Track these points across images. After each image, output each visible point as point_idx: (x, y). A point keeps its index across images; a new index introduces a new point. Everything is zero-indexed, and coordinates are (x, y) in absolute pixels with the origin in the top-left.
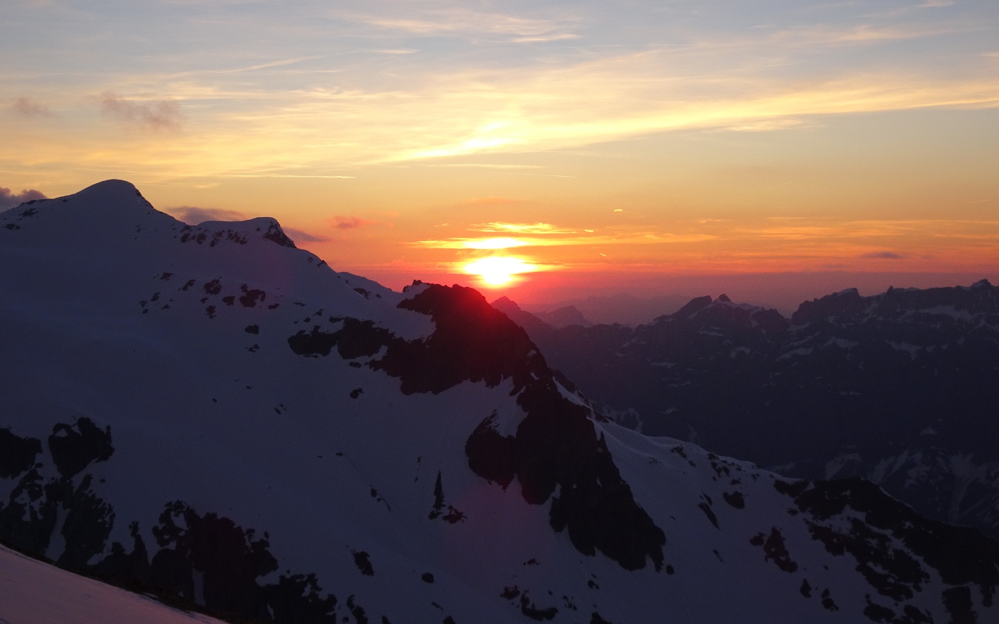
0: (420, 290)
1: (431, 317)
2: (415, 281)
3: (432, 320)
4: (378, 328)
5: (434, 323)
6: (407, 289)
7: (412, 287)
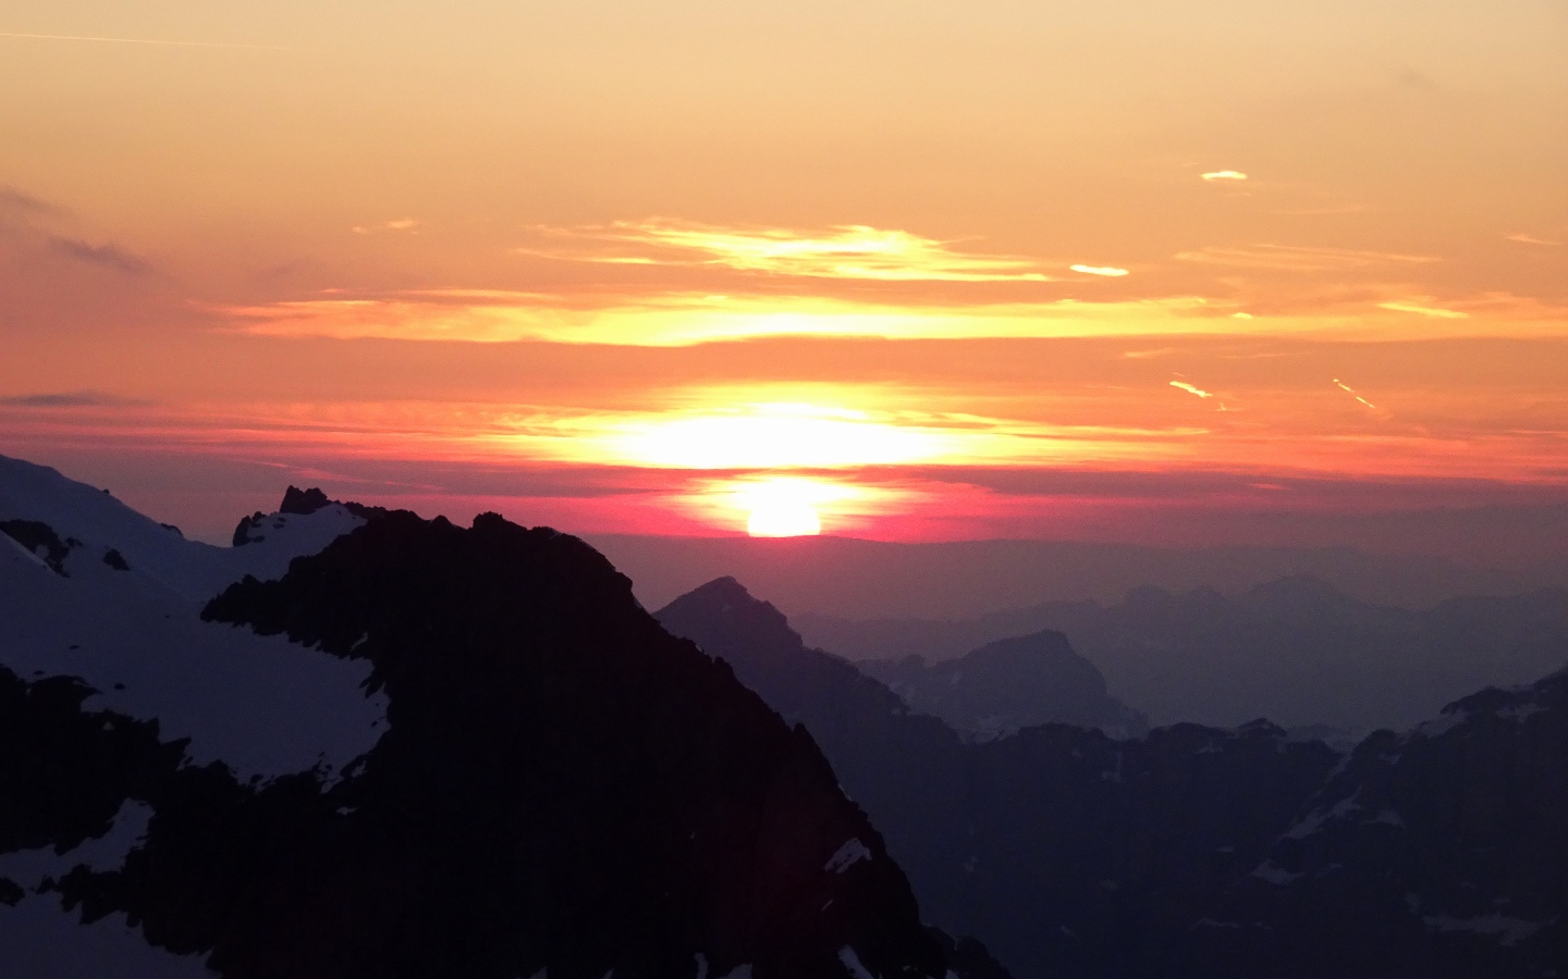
0: (313, 538)
1: (365, 667)
2: (292, 492)
3: (371, 685)
4: (108, 715)
5: (382, 699)
6: (252, 533)
7: (279, 522)
